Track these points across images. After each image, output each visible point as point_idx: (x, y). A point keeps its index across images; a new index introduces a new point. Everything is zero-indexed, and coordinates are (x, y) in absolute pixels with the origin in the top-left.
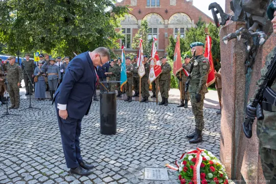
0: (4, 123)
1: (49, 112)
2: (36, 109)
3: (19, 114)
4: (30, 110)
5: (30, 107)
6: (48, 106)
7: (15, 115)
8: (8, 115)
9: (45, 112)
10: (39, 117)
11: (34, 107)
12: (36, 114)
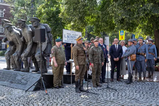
0: (84, 100)
1: (124, 95)
2: (112, 89)
3: (98, 93)
4: (108, 91)
5: (108, 88)
6: (124, 88)
7: (94, 94)
8: (88, 93)
9: (120, 94)
10: (114, 98)
11: (112, 87)
12: (112, 94)
